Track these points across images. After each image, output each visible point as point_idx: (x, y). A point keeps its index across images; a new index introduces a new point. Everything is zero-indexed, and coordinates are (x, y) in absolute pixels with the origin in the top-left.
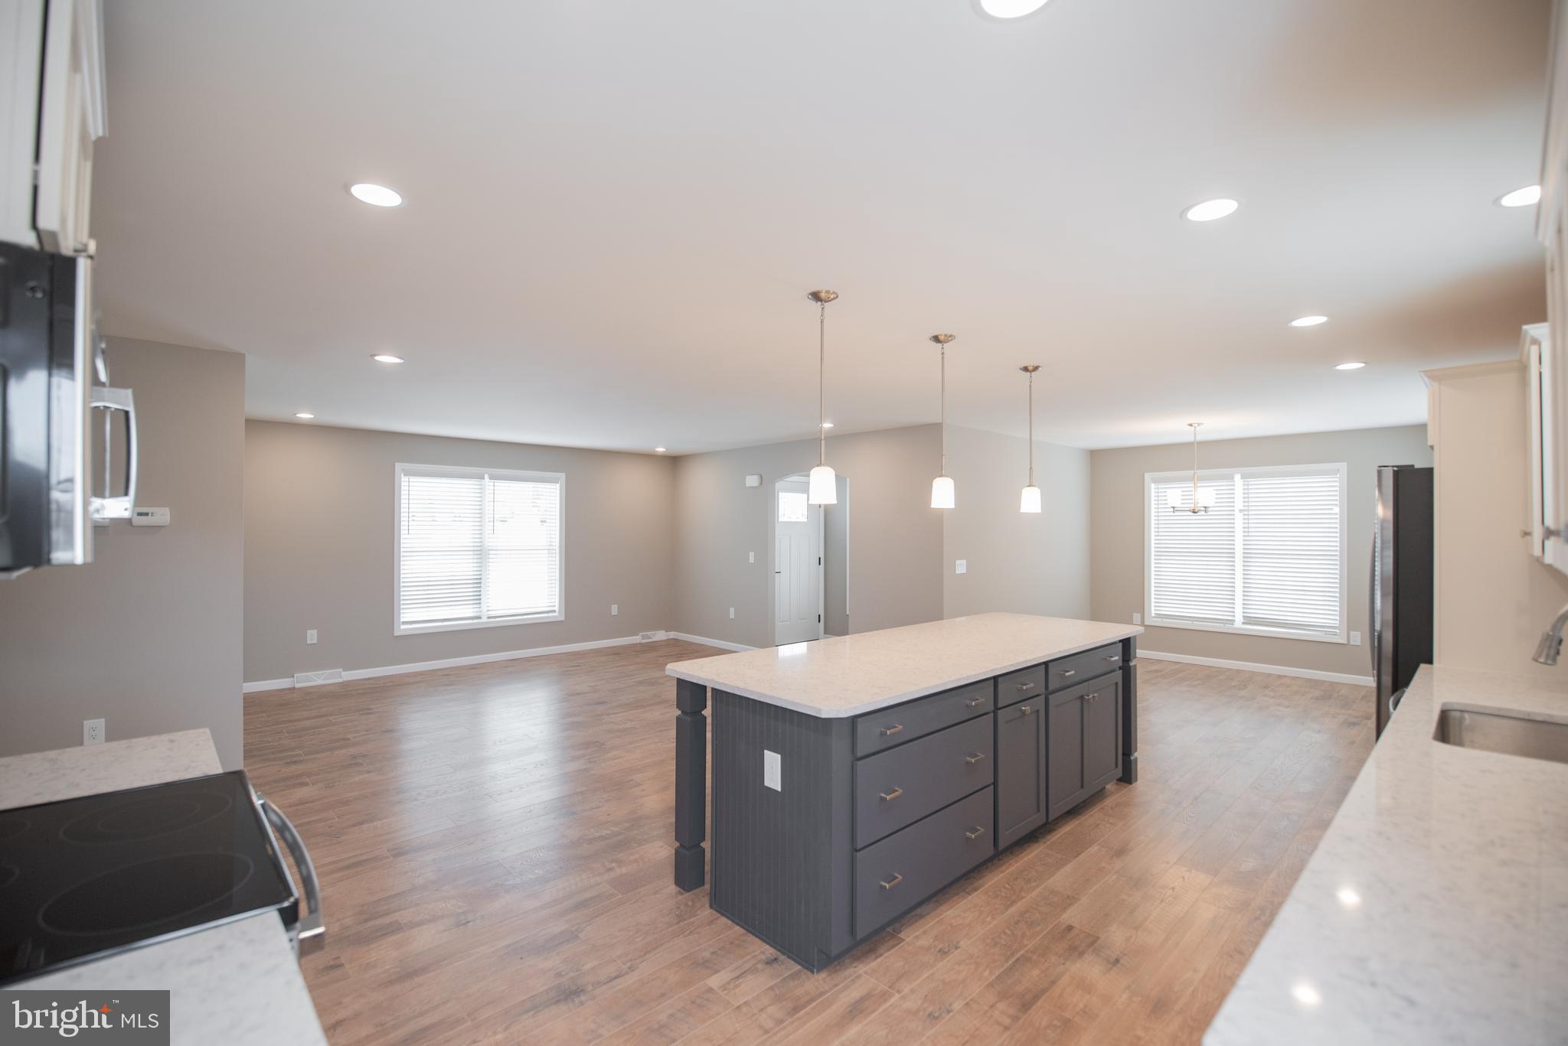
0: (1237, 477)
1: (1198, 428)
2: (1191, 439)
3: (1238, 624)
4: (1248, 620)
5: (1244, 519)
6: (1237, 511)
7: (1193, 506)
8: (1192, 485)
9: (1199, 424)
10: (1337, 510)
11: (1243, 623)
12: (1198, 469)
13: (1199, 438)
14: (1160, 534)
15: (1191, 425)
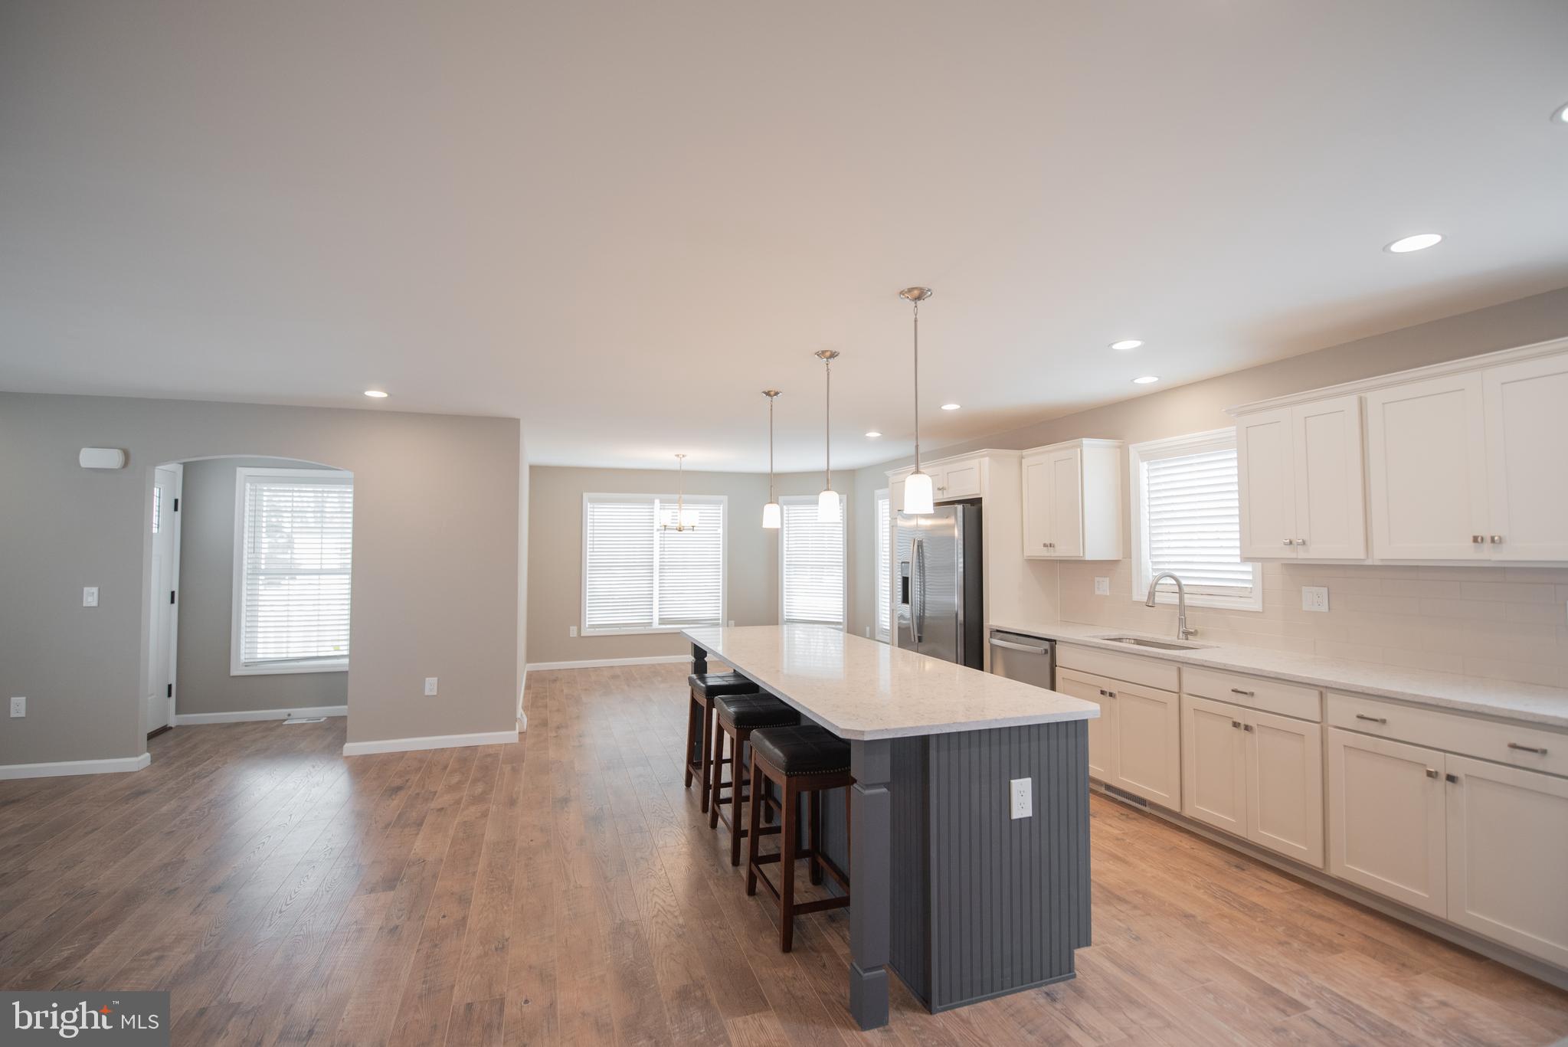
0: (657, 502)
1: (683, 459)
2: (677, 467)
3: (656, 625)
4: (662, 621)
5: (661, 537)
6: (655, 530)
7: (677, 525)
8: (677, 507)
9: (683, 456)
10: (720, 531)
11: (660, 624)
12: (683, 494)
13: (684, 468)
14: (595, 550)
15: (678, 456)
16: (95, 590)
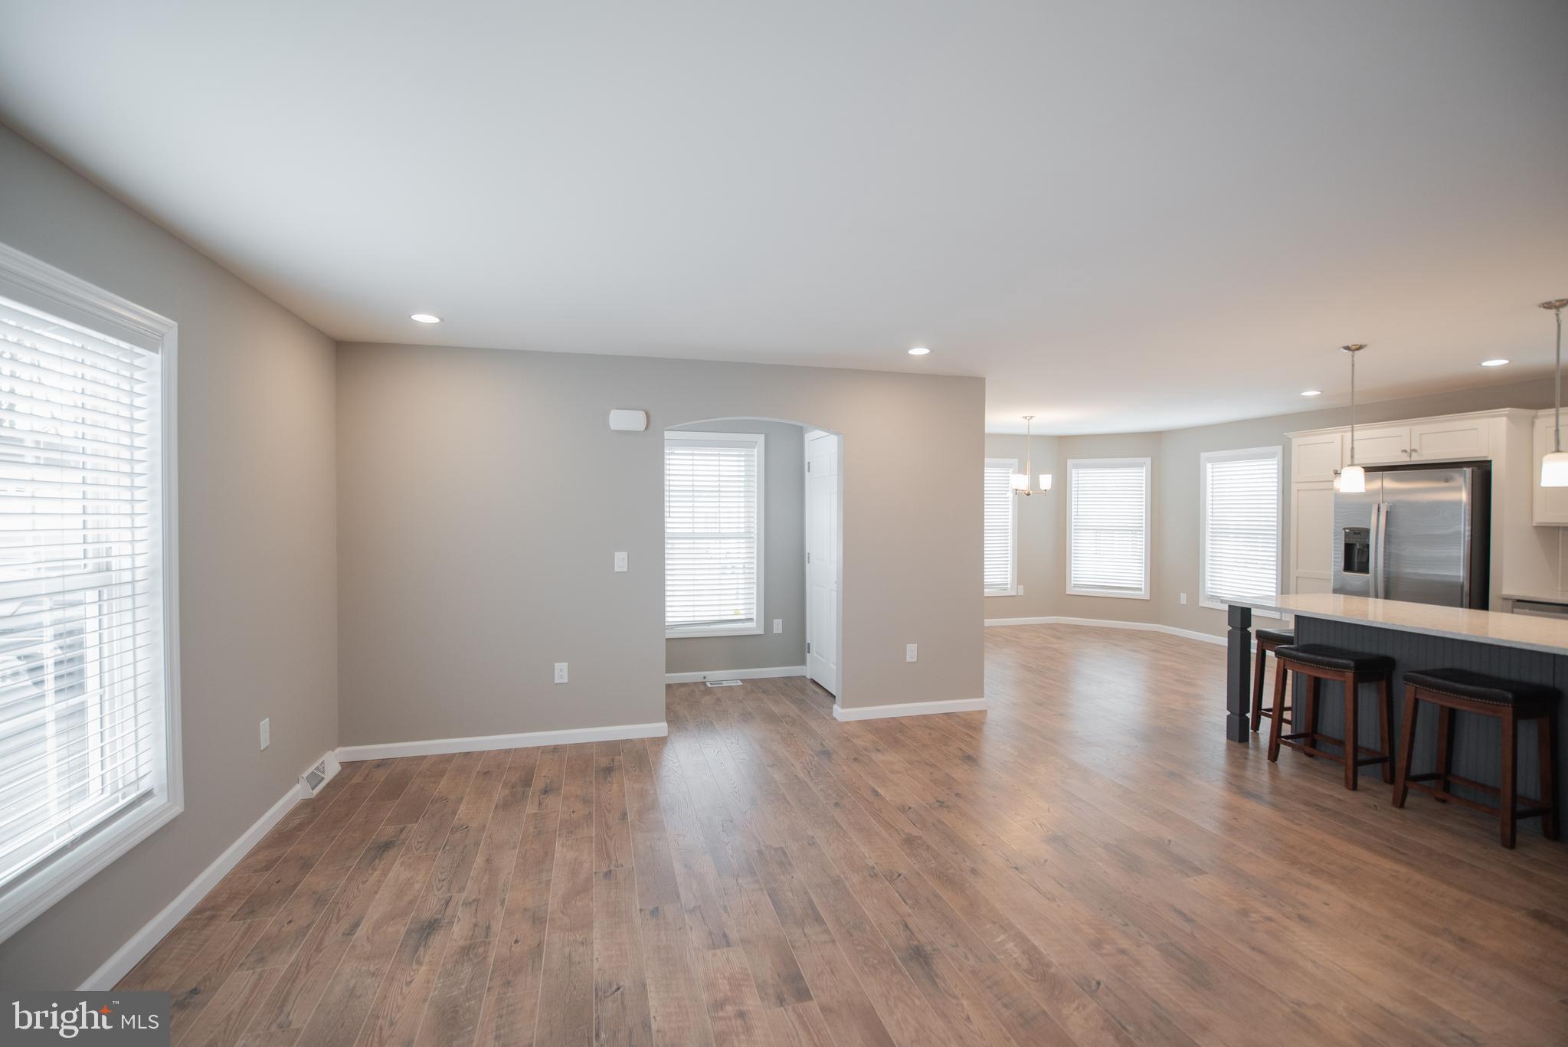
1: (1030, 421)
9: (1031, 418)
15: (1025, 418)
16: (625, 554)
